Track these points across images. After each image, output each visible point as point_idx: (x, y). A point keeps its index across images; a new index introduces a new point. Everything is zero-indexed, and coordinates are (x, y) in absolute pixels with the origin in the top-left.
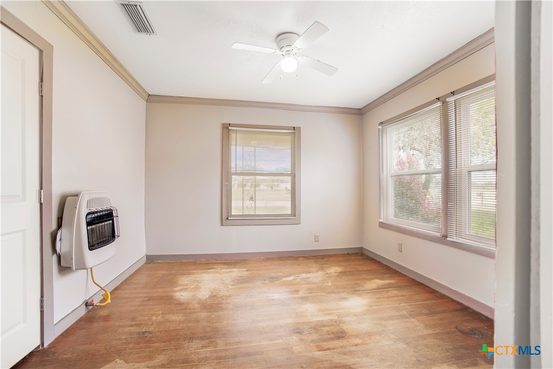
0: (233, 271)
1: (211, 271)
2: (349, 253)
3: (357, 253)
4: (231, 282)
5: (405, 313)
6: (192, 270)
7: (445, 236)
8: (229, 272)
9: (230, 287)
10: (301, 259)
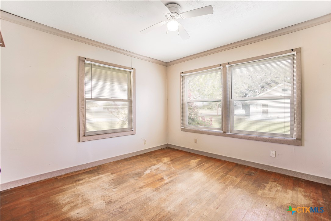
0: (101, 178)
1: (81, 182)
2: (162, 148)
3: (166, 148)
4: (109, 186)
5: (222, 174)
6: (61, 186)
7: (225, 132)
8: (99, 178)
9: (114, 190)
10: (139, 157)
